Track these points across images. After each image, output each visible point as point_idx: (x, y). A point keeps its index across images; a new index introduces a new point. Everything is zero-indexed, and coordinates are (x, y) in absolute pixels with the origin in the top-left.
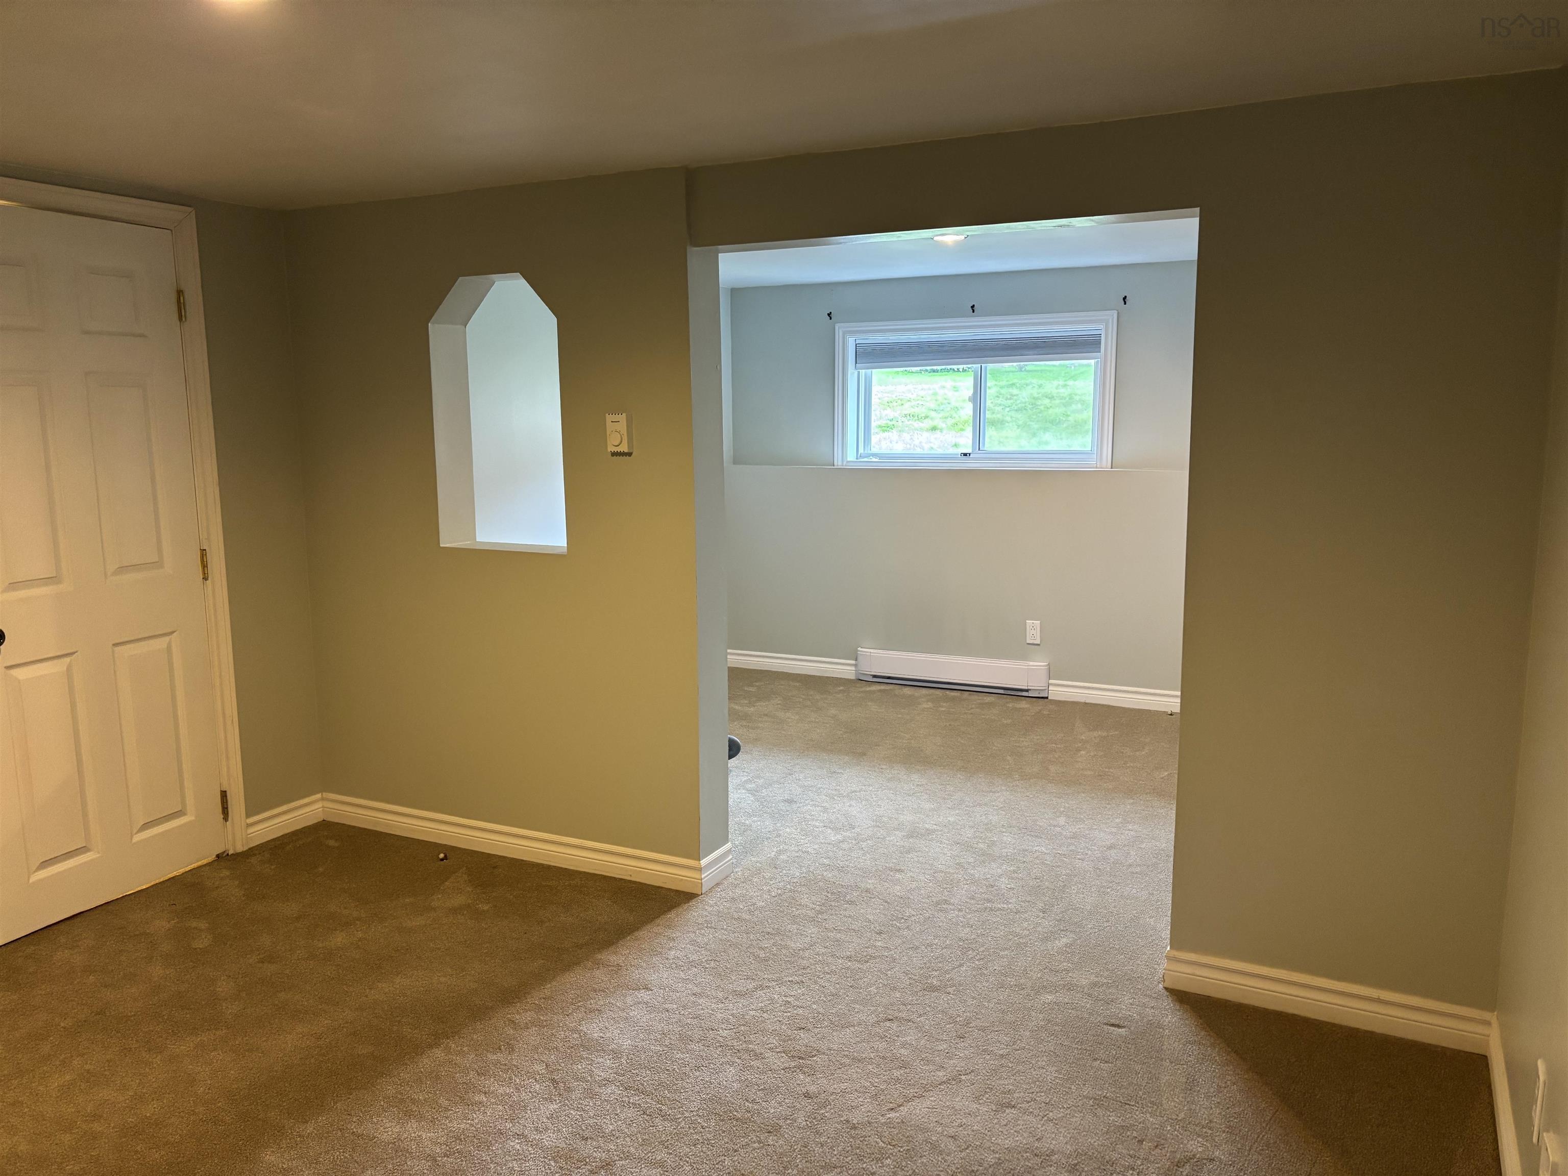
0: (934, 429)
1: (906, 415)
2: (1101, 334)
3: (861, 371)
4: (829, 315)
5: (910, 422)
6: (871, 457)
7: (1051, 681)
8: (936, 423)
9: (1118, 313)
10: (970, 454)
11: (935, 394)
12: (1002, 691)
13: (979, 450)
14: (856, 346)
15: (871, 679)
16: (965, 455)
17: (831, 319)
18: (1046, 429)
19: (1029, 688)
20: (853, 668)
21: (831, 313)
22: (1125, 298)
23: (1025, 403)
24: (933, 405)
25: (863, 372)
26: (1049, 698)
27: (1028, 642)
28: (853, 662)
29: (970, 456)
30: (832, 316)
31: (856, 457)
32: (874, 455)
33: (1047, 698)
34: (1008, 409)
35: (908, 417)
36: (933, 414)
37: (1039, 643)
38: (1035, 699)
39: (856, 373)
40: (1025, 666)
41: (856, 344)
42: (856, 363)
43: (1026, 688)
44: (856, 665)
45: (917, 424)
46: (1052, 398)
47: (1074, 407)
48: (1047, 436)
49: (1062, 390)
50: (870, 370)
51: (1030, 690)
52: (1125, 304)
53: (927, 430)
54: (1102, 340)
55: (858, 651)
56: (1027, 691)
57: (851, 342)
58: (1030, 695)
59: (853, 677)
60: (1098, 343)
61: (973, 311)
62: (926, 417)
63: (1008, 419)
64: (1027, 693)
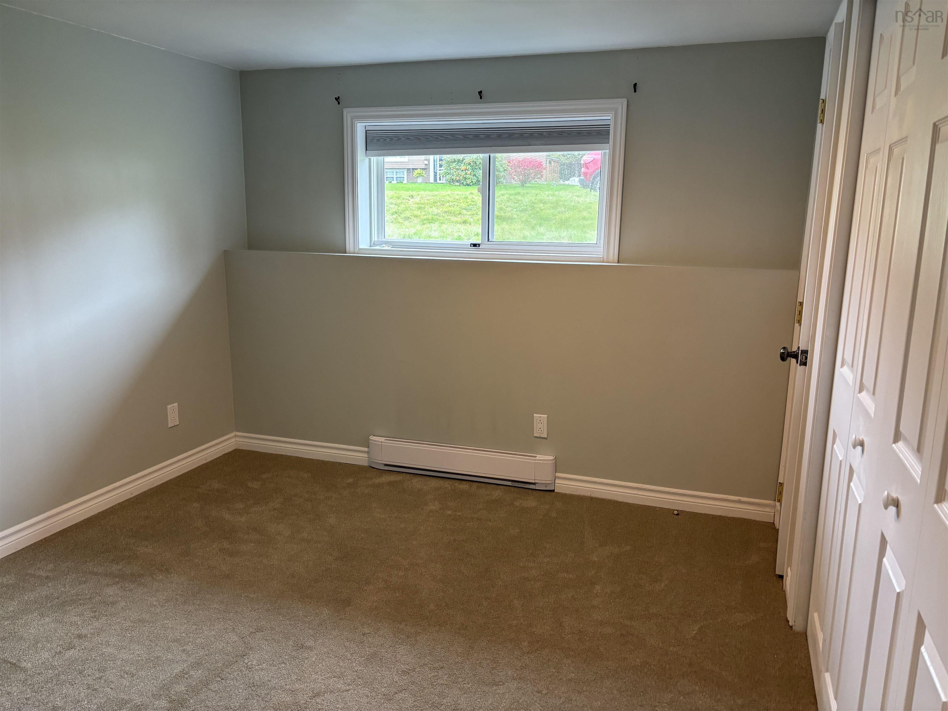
0: (465, 222)
1: (446, 212)
2: (610, 125)
3: (372, 158)
4: (337, 99)
5: (449, 217)
6: (384, 245)
7: (558, 474)
8: (466, 218)
9: (628, 101)
10: (479, 245)
11: (466, 198)
12: (509, 483)
13: (488, 241)
14: (366, 133)
15: (382, 467)
16: (475, 245)
17: (339, 103)
18: (541, 225)
19: (536, 481)
20: (366, 455)
21: (339, 97)
22: (635, 85)
23: (527, 206)
24: (464, 205)
25: (374, 159)
26: (555, 491)
27: (535, 435)
28: (366, 449)
29: (479, 246)
30: (340, 100)
31: (369, 245)
32: (387, 243)
33: (553, 491)
34: (515, 210)
35: (447, 213)
36: (465, 212)
37: (546, 437)
38: (541, 492)
39: (367, 160)
40: (532, 460)
41: (366, 131)
42: (366, 150)
43: (533, 481)
44: (368, 452)
45: (453, 219)
46: (545, 203)
47: (560, 209)
48: (542, 230)
49: (551, 198)
50: (382, 157)
51: (537, 483)
52: (635, 91)
53: (460, 223)
54: (611, 128)
55: (369, 439)
56: (534, 484)
57: (360, 128)
58: (537, 488)
59: (366, 464)
60: (608, 132)
61: (481, 98)
62: (460, 214)
63: (515, 216)
64: (534, 486)
